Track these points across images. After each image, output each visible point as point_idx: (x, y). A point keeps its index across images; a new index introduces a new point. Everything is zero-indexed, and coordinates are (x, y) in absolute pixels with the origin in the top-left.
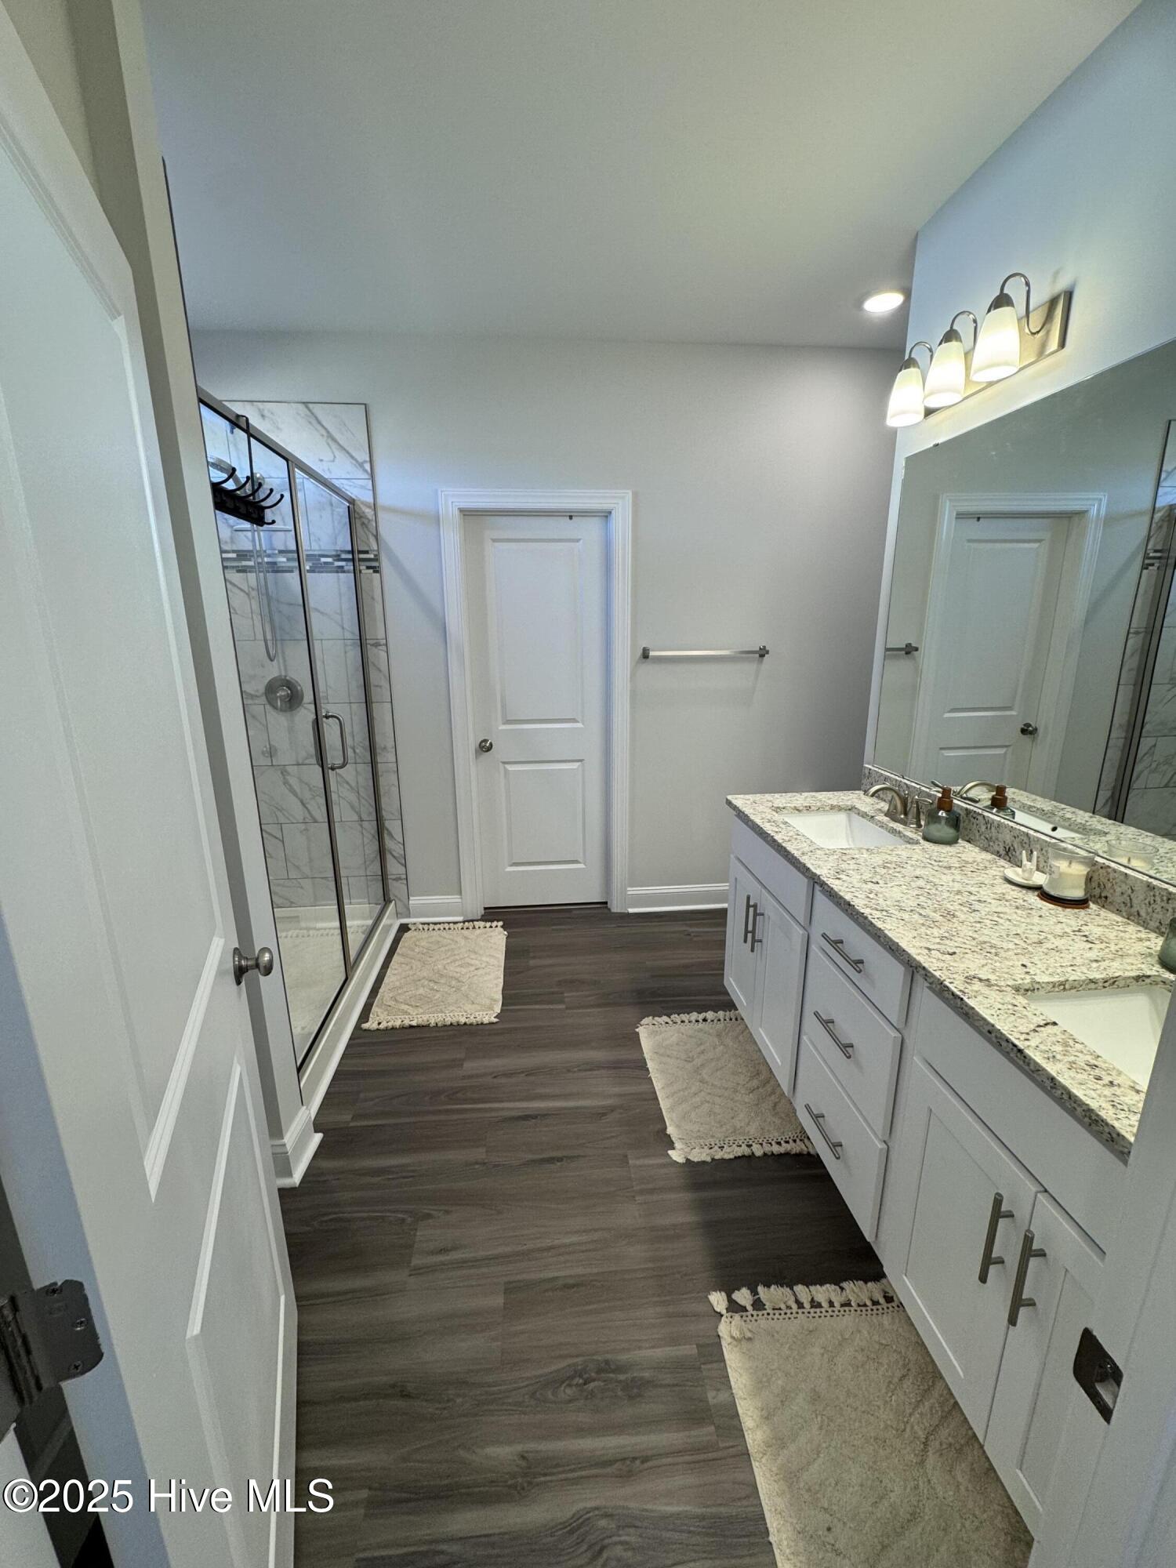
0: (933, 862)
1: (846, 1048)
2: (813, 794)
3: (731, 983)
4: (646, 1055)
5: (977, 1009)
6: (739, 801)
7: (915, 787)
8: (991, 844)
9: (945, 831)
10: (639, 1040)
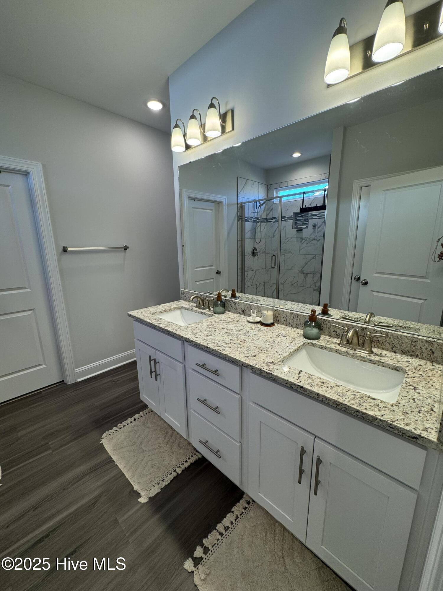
0: (223, 322)
1: (216, 410)
2: (165, 304)
3: (145, 397)
4: (110, 454)
5: (279, 376)
6: (135, 313)
7: (204, 295)
8: (237, 310)
9: (220, 309)
10: (104, 447)
